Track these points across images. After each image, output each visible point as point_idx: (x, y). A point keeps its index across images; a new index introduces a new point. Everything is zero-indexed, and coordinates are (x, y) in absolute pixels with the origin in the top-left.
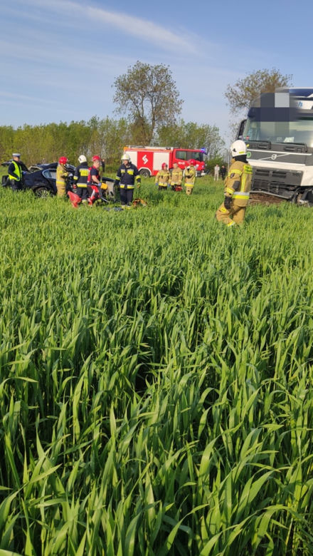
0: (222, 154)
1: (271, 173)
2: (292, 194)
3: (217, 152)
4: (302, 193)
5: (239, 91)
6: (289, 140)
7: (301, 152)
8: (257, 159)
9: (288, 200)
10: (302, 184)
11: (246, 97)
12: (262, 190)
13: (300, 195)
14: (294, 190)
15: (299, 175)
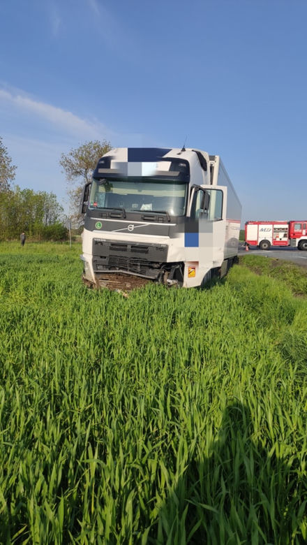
0: (61, 219)
1: (129, 247)
2: (158, 273)
3: (56, 218)
4: (169, 270)
5: (74, 161)
6: (147, 207)
7: (163, 222)
8: (110, 231)
9: (154, 280)
10: (168, 261)
11: (81, 166)
12: (120, 269)
13: (166, 273)
14: (159, 268)
15: (163, 250)
